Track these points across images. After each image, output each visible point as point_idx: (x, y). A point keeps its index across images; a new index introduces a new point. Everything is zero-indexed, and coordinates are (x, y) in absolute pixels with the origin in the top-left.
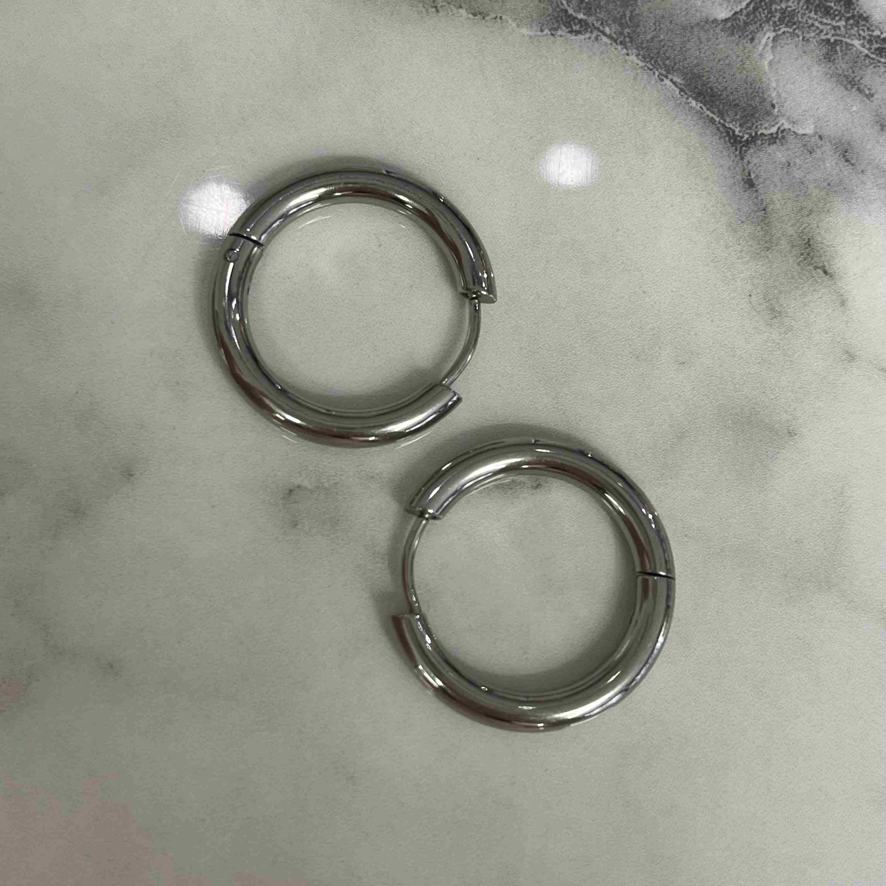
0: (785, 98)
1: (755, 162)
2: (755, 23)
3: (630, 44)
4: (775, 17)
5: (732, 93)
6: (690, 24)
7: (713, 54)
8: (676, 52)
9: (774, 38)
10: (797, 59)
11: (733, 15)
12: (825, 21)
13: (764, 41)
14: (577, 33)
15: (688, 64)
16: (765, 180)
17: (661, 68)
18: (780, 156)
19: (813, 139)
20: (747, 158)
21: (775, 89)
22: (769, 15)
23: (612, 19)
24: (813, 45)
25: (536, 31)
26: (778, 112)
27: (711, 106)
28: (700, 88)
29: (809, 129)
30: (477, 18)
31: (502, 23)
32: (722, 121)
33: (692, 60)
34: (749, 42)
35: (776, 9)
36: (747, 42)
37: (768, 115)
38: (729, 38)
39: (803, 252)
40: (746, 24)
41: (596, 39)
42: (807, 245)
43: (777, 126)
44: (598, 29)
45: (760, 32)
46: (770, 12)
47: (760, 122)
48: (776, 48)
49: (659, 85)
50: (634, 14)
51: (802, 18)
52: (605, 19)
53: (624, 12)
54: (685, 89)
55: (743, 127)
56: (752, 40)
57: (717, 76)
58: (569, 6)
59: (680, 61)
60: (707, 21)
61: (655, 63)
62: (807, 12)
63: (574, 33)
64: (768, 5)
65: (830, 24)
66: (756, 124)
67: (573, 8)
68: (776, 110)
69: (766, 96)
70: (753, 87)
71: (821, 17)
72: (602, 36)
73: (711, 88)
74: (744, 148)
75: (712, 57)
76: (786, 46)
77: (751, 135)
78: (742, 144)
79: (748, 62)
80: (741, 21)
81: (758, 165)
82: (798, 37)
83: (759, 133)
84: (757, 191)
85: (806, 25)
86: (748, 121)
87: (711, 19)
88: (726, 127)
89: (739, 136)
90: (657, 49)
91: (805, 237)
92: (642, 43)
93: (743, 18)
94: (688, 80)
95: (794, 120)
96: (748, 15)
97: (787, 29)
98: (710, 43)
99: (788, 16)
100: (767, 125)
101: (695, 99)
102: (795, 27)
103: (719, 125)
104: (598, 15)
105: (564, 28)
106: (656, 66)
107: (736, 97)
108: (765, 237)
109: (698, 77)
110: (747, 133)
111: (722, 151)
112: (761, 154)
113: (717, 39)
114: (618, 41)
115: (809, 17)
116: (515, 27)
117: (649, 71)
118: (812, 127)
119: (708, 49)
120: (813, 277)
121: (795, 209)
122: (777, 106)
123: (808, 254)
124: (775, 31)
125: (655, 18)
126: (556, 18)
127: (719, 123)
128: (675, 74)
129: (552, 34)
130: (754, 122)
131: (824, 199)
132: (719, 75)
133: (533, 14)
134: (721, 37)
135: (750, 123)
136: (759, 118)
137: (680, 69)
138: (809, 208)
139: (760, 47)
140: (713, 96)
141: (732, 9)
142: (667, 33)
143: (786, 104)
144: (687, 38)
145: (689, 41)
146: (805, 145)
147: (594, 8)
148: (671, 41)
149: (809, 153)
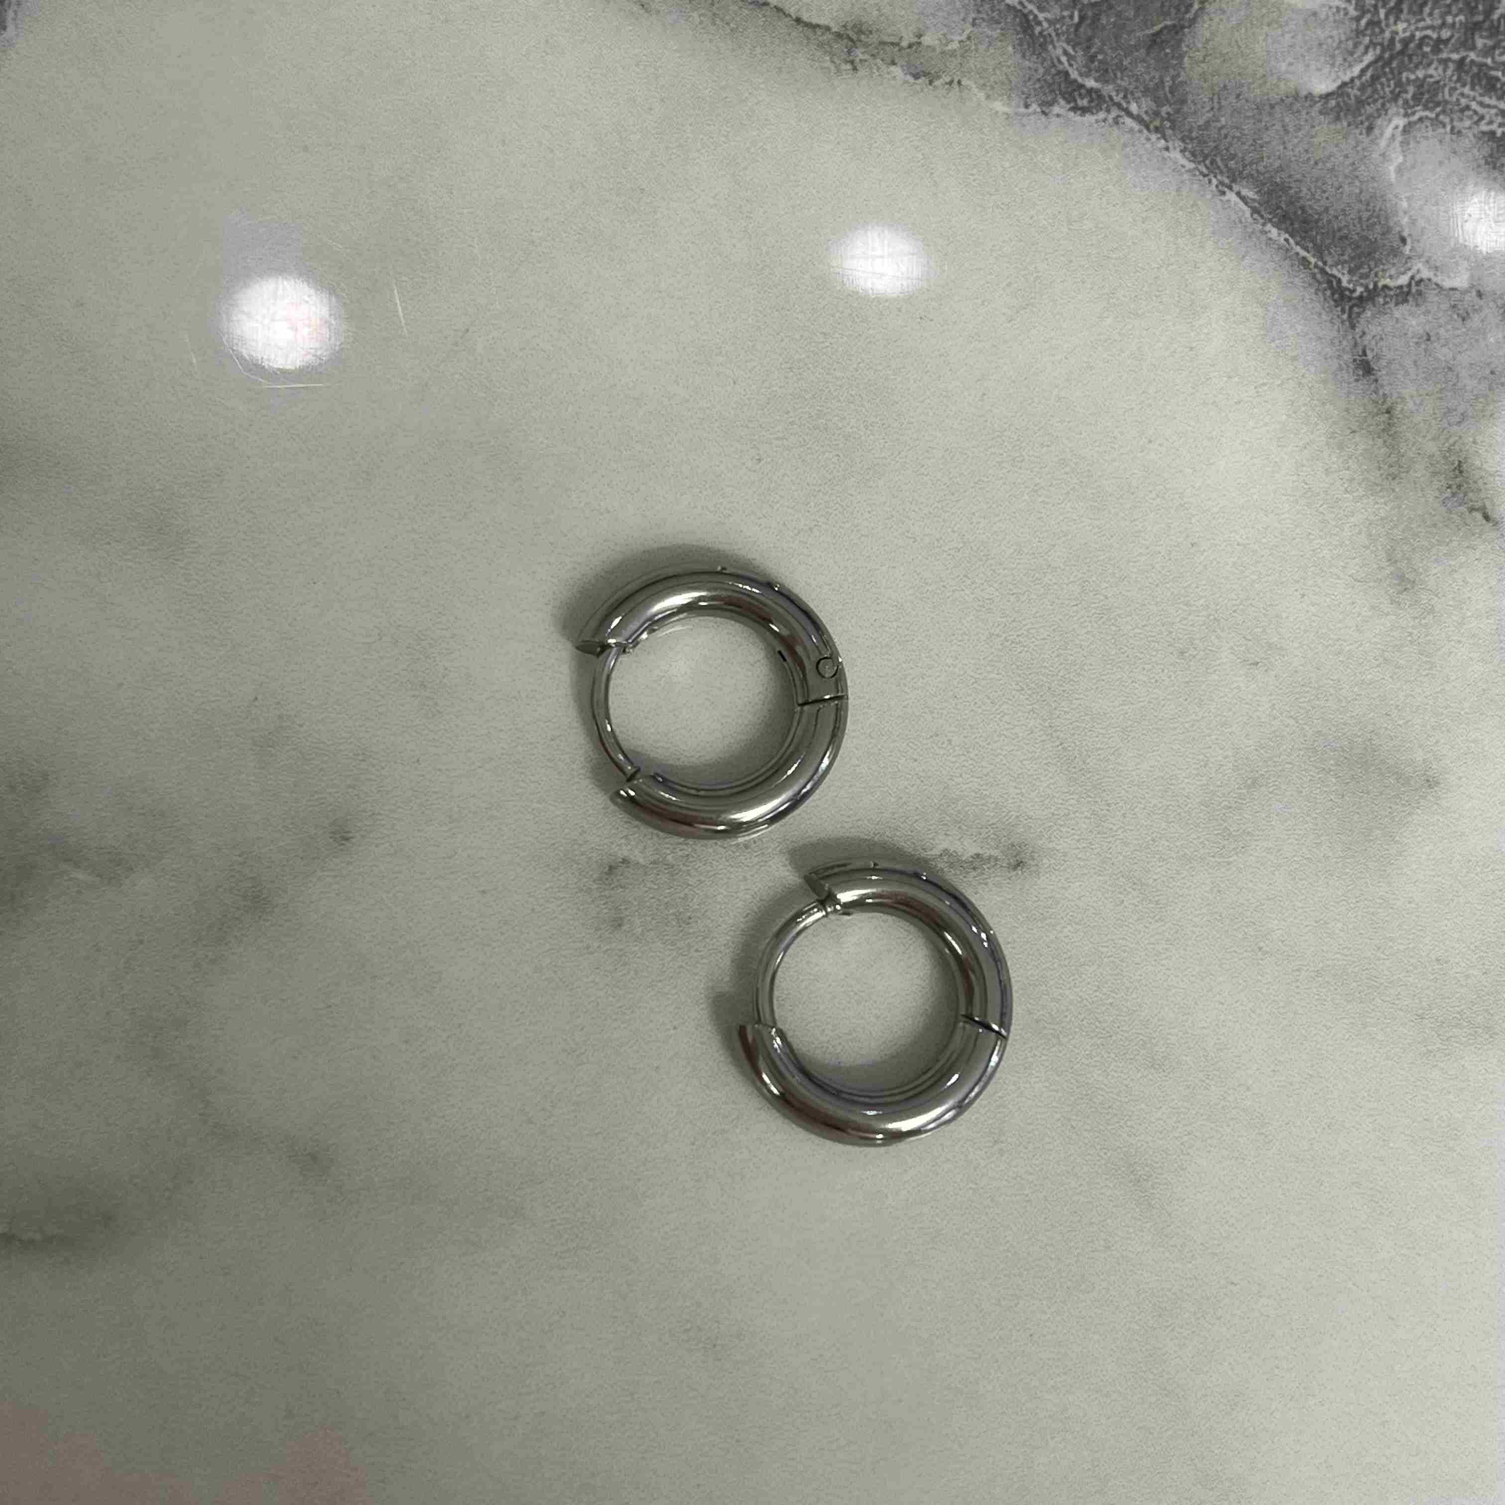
0: (1423, 229)
1: (1374, 333)
2: (1376, 101)
3: (1171, 132)
4: (1406, 92)
5: (1336, 217)
6: (1268, 100)
7: (1307, 151)
8: (1246, 147)
9: (1405, 127)
10: (1441, 163)
11: (1340, 87)
12: (1487, 100)
13: (1389, 132)
14: (1084, 111)
15: (1265, 167)
16: (1389, 363)
17: (1221, 172)
18: (1414, 322)
19: (1467, 298)
20: (1361, 325)
21: (1405, 213)
22: (1397, 90)
23: (1141, 89)
24: (1468, 141)
25: (1019, 107)
26: (1410, 250)
27: (1303, 238)
28: (1284, 206)
29: (1461, 280)
30: (920, 81)
31: (960, 91)
32: (1320, 264)
33: (1271, 161)
34: (1364, 131)
35: (1408, 79)
36: (1361, 134)
37: (1395, 256)
38: (1332, 127)
39: (1450, 483)
40: (1360, 103)
41: (1117, 123)
42: (1457, 472)
43: (1410, 274)
44: (1119, 105)
45: (1383, 116)
46: (1399, 84)
47: (1382, 267)
48: (1408, 144)
49: (1218, 202)
50: (1177, 82)
51: (1451, 95)
52: (1131, 87)
53: (1161, 78)
54: (1262, 209)
55: (1354, 274)
56: (1370, 129)
57: (1313, 190)
58: (1071, 65)
59: (1251, 163)
60: (1296, 97)
61: (1211, 163)
62: (1458, 85)
63: (1079, 112)
64: (1396, 72)
65: (1495, 107)
66: (1377, 269)
67: (1077, 69)
68: (1408, 247)
69: (1391, 224)
70: (1370, 208)
71: (1481, 95)
72: (1125, 117)
73: (1303, 208)
74: (1356, 309)
75: (1305, 157)
76: (1425, 142)
77: (1366, 287)
78: (1353, 302)
79: (1363, 167)
80: (1352, 97)
81: (1378, 337)
82: (1444, 126)
83: (1380, 285)
84: (1376, 380)
85: (1456, 108)
86: (1362, 264)
87: (1304, 93)
88: (1327, 273)
89: (1347, 289)
90: (1214, 141)
91: (1453, 458)
92: (1190, 131)
93: (1354, 92)
94: (1265, 194)
95: (1438, 265)
96: (1362, 88)
97: (1427, 113)
98: (1300, 134)
99: (1429, 91)
100: (1393, 271)
101: (1276, 225)
102: (1438, 109)
103: (1316, 270)
104: (1119, 82)
105: (1062, 102)
106: (1213, 168)
107: (1343, 223)
108: (1389, 456)
109: (1282, 190)
110: (1362, 285)
111: (1320, 314)
112: (1384, 319)
113: (1313, 127)
114: (1152, 127)
115: (1462, 95)
116: (983, 99)
117: (1201, 177)
118: (1466, 277)
119: (1299, 142)
120: (1467, 525)
121: (1437, 411)
122: (1409, 241)
123: (1459, 487)
124: (1406, 115)
125: (1212, 90)
126: (1050, 85)
127: (1316, 266)
128: (1244, 183)
129: (1043, 112)
130: (1372, 266)
131: (1486, 396)
132: (1316, 187)
133: (1012, 78)
134: (1319, 124)
135: (1366, 267)
136: (1380, 260)
137: (1252, 175)
138: (1461, 409)
139: (1383, 143)
140: (1305, 222)
141: (1338, 77)
142: (1232, 115)
143: (1425, 237)
144: (1264, 124)
145: (1267, 129)
146: (1454, 306)
147: (1113, 70)
148: (1237, 128)
149: (1460, 319)
